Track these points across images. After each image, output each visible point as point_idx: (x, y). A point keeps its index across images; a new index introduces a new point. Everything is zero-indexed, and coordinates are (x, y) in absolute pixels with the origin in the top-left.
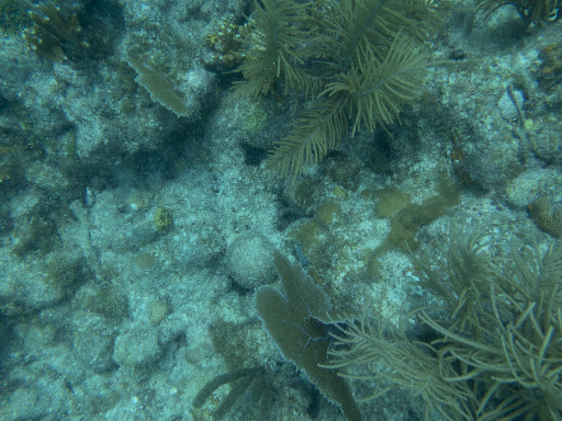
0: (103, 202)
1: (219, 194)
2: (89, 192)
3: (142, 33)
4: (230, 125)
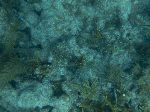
0: (75, 32)
1: (46, 36)
2: (78, 34)
3: (62, 66)
4: (45, 52)
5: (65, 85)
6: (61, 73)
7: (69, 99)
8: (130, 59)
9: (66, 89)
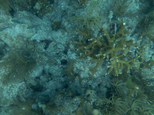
5: (65, 20)
6: (62, 6)
7: (67, 34)
8: (138, 6)
9: (65, 24)
